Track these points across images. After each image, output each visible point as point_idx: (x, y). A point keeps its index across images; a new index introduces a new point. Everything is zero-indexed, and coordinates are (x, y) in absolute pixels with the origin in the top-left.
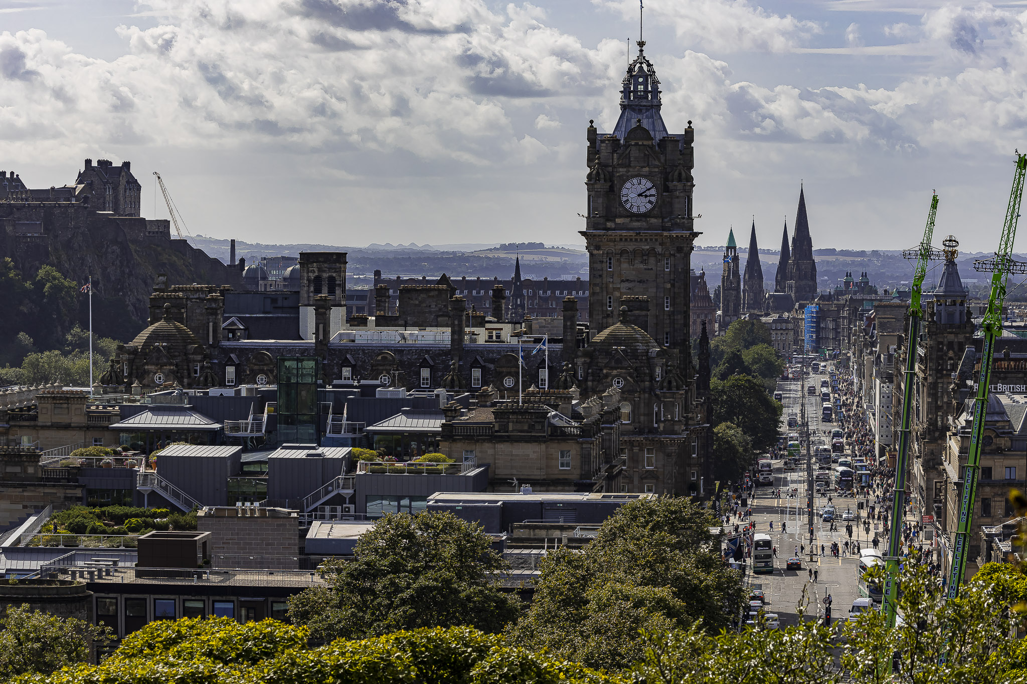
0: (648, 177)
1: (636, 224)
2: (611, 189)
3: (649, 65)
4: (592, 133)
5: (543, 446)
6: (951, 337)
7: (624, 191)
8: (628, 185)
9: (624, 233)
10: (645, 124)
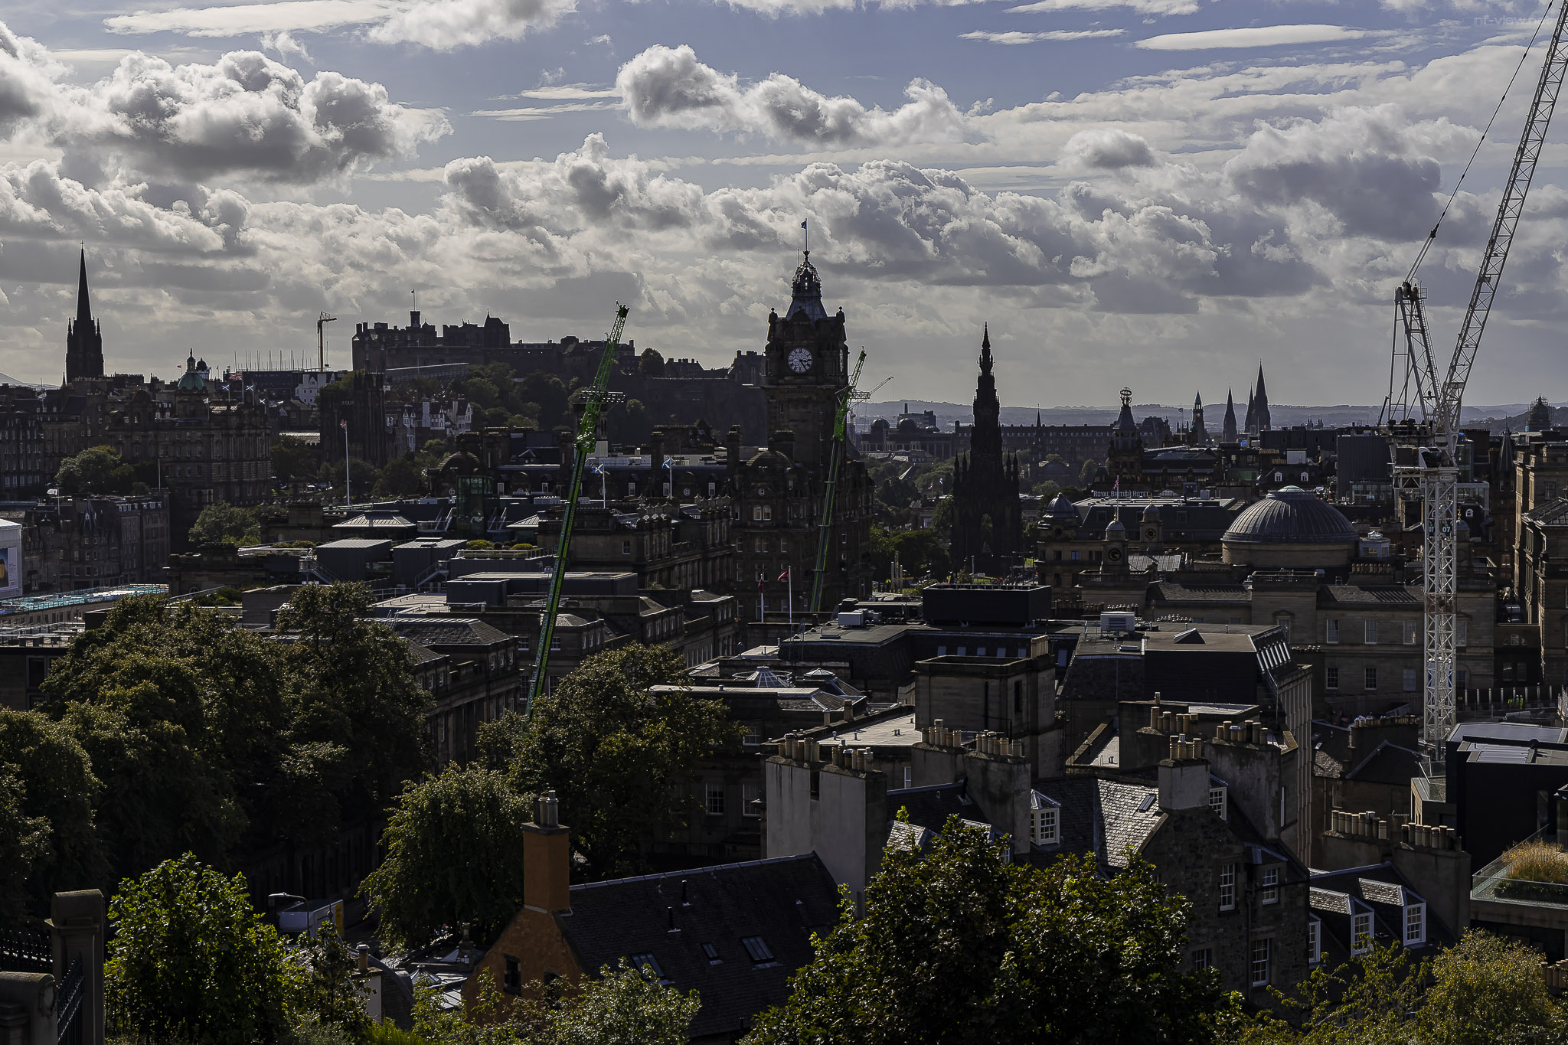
0: (807, 347)
1: (798, 381)
2: (782, 356)
3: (812, 268)
4: (773, 317)
5: (608, 538)
6: (1125, 458)
7: (790, 358)
8: (793, 353)
9: (790, 387)
10: (807, 310)
